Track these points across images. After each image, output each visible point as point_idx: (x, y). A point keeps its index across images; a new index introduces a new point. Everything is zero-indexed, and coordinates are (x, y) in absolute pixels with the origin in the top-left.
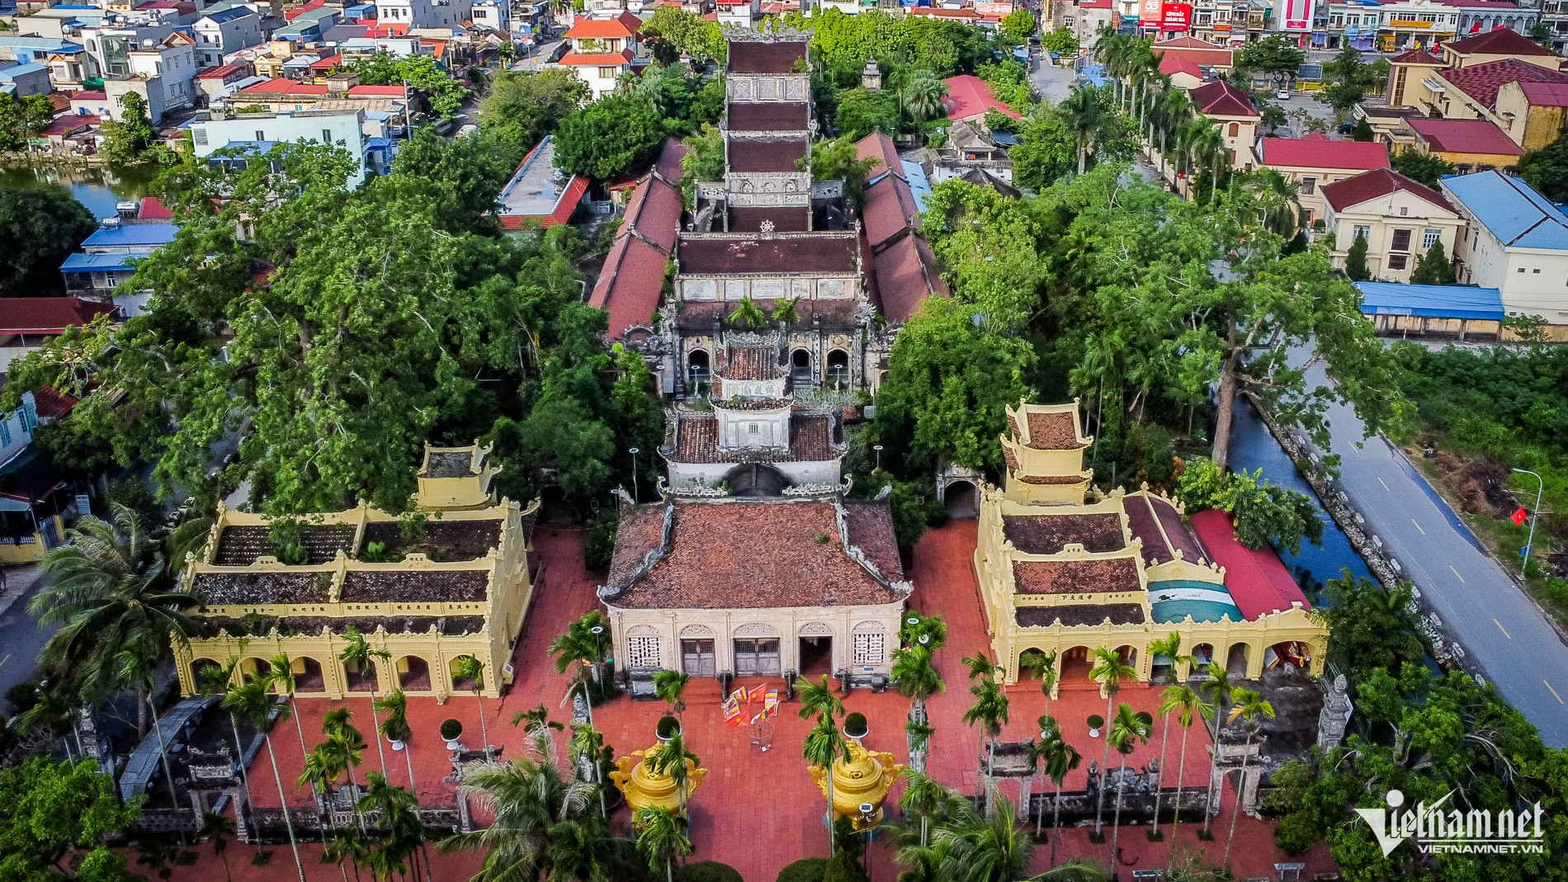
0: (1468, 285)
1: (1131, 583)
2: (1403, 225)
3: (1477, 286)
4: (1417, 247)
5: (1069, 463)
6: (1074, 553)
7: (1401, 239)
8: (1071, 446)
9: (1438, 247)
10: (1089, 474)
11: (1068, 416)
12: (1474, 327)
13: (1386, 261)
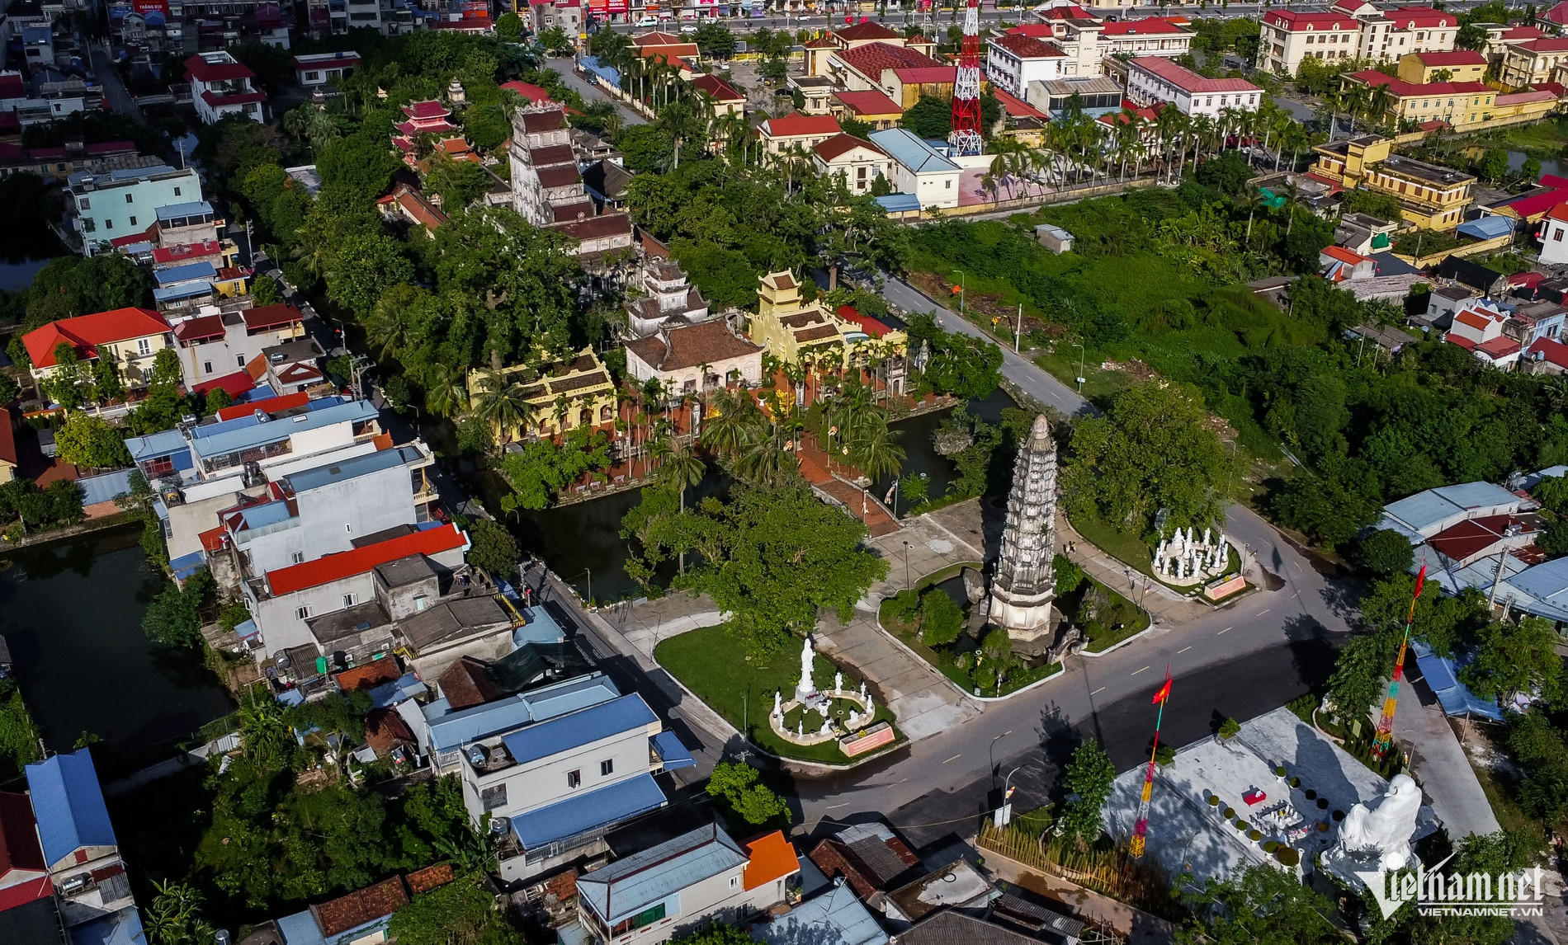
0: (896, 194)
1: (836, 333)
2: (862, 164)
3: (902, 193)
4: (870, 177)
5: (792, 294)
6: (812, 325)
7: (862, 172)
8: (794, 287)
9: (881, 174)
10: (801, 297)
11: (788, 276)
12: (908, 215)
13: (856, 185)
